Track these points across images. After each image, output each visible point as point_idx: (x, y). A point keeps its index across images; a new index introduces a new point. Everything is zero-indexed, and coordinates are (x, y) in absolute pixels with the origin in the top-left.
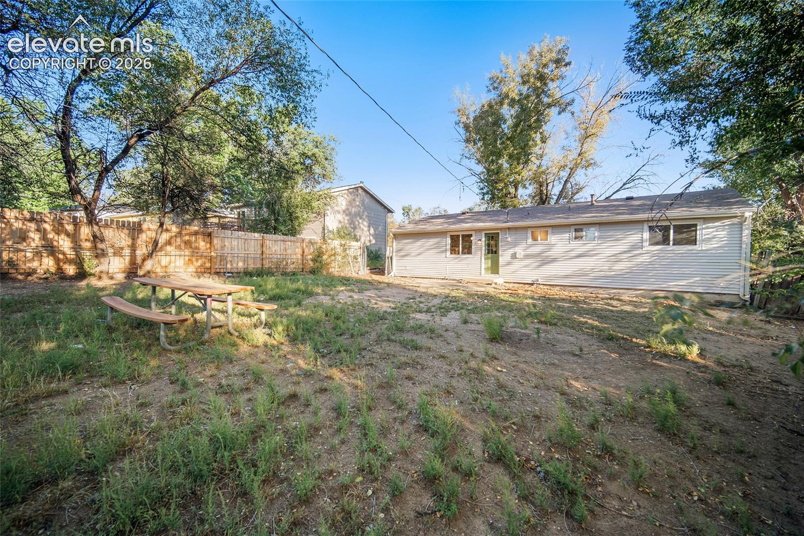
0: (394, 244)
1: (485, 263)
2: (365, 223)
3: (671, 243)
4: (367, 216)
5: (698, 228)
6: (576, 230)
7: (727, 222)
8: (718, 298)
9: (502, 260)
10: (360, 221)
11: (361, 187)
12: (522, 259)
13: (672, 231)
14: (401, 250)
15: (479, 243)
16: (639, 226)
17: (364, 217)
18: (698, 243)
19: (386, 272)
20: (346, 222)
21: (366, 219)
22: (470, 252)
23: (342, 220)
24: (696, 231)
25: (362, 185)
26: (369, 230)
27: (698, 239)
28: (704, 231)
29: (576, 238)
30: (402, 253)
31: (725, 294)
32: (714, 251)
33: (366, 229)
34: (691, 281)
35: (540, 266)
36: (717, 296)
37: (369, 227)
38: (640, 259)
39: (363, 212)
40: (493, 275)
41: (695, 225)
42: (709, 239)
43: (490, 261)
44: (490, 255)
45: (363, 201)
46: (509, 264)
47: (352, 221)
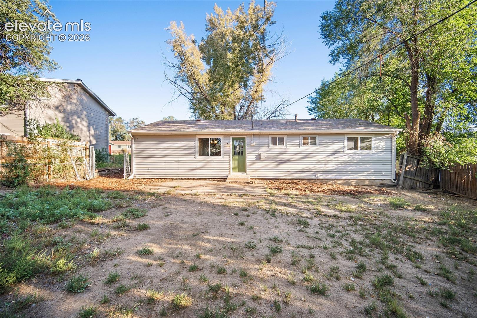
0: (134, 146)
1: (234, 163)
2: (84, 123)
3: (359, 149)
4: (86, 116)
5: (372, 139)
6: (304, 138)
7: (385, 137)
8: (381, 182)
9: (248, 160)
10: (78, 120)
11: (79, 85)
12: (264, 160)
13: (359, 141)
14: (142, 152)
15: (227, 146)
16: (341, 137)
17: (83, 116)
18: (372, 149)
19: (125, 174)
20: (60, 119)
21: (85, 119)
22: (218, 154)
23: (53, 117)
24: (371, 141)
25: (80, 82)
26: (89, 130)
27: (372, 147)
28: (375, 141)
29: (304, 144)
30: (144, 155)
31: (384, 179)
32: (379, 154)
33: (85, 129)
34: (369, 172)
35: (278, 165)
36: (381, 181)
37: (89, 127)
38: (343, 159)
39: (82, 111)
40: (240, 174)
41: (371, 138)
42: (377, 147)
43: (237, 162)
44: (237, 157)
45: (81, 100)
46: (253, 164)
47: (68, 118)
